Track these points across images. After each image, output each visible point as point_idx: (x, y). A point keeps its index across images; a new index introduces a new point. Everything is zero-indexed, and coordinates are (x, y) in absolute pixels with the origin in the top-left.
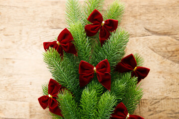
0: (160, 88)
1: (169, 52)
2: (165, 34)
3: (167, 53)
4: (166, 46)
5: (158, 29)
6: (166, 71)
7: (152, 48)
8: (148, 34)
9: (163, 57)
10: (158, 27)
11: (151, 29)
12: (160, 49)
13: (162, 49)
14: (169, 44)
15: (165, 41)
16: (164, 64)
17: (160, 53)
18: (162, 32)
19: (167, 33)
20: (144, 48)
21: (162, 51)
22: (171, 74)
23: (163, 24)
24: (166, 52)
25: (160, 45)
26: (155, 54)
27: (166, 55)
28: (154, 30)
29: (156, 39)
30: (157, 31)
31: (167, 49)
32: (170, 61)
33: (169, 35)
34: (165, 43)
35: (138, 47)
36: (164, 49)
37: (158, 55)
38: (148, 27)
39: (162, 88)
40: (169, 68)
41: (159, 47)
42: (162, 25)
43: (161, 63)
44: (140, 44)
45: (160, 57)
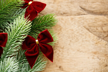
0: (94, 69)
1: (105, 32)
2: (101, 14)
3: (103, 33)
4: (102, 26)
5: (94, 8)
6: (101, 51)
7: (87, 27)
8: (83, 13)
9: (99, 37)
10: (94, 6)
11: (87, 8)
12: (95, 29)
13: (97, 29)
14: (105, 24)
15: (101, 21)
16: (99, 45)
17: (95, 33)
18: (98, 11)
19: (103, 12)
20: (80, 28)
21: (97, 31)
22: (106, 55)
23: (99, 3)
24: (101, 32)
25: (96, 24)
26: (90, 33)
27: (101, 36)
28: (90, 9)
29: (91, 19)
30: (93, 10)
31: (102, 29)
32: (105, 41)
33: (105, 15)
34: (100, 23)
35: (73, 26)
36: (99, 29)
37: (93, 35)
38: (84, 5)
39: (97, 69)
40: (104, 48)
41: (94, 27)
42: (98, 5)
43: (97, 43)
44: (75, 23)
45: (96, 37)
